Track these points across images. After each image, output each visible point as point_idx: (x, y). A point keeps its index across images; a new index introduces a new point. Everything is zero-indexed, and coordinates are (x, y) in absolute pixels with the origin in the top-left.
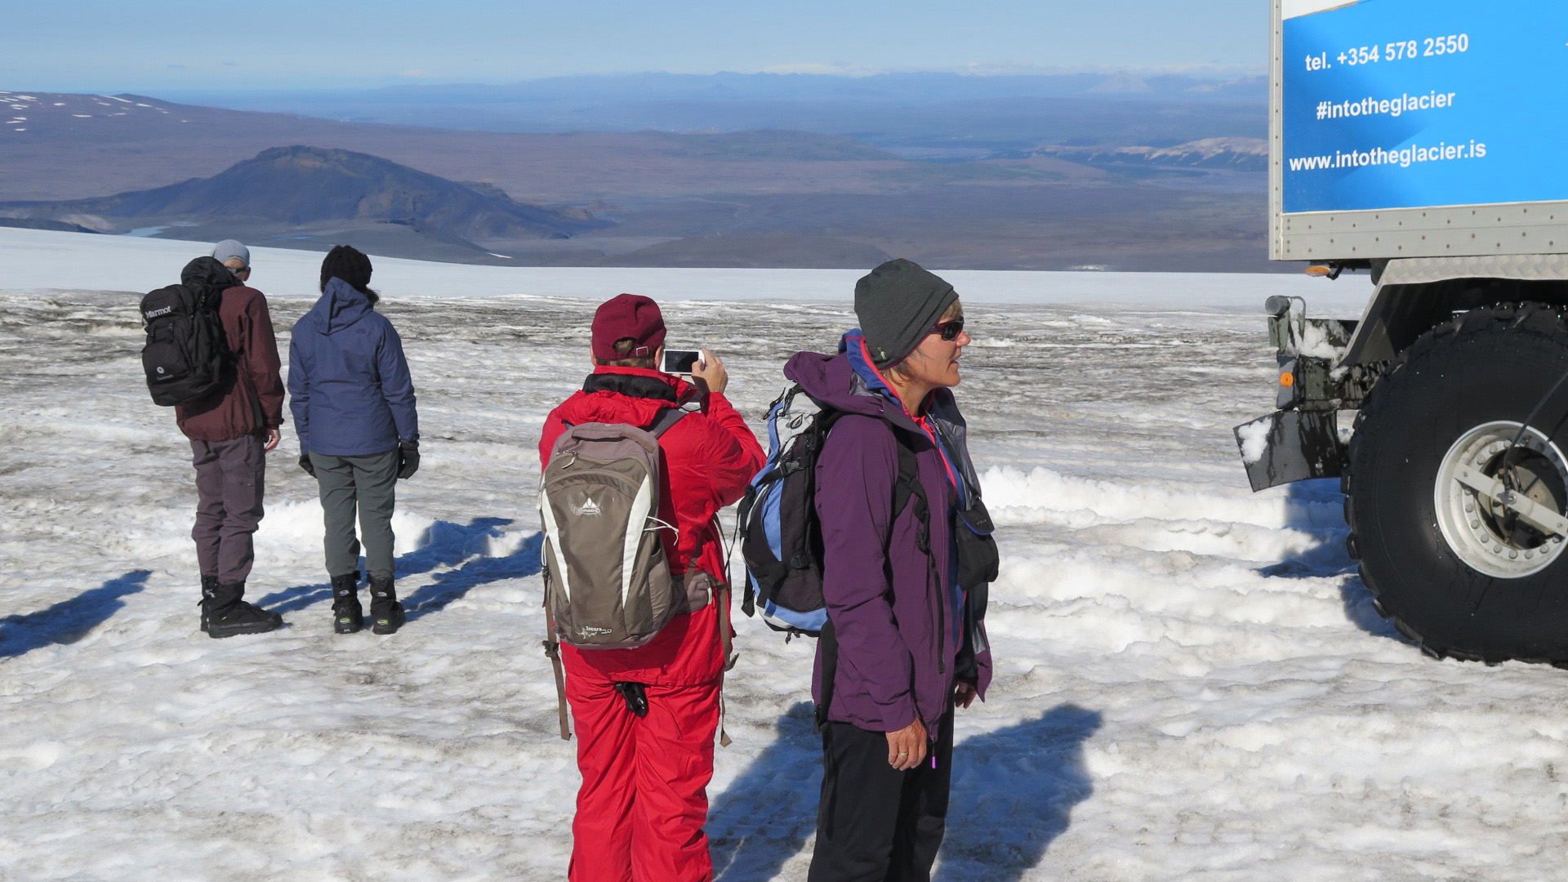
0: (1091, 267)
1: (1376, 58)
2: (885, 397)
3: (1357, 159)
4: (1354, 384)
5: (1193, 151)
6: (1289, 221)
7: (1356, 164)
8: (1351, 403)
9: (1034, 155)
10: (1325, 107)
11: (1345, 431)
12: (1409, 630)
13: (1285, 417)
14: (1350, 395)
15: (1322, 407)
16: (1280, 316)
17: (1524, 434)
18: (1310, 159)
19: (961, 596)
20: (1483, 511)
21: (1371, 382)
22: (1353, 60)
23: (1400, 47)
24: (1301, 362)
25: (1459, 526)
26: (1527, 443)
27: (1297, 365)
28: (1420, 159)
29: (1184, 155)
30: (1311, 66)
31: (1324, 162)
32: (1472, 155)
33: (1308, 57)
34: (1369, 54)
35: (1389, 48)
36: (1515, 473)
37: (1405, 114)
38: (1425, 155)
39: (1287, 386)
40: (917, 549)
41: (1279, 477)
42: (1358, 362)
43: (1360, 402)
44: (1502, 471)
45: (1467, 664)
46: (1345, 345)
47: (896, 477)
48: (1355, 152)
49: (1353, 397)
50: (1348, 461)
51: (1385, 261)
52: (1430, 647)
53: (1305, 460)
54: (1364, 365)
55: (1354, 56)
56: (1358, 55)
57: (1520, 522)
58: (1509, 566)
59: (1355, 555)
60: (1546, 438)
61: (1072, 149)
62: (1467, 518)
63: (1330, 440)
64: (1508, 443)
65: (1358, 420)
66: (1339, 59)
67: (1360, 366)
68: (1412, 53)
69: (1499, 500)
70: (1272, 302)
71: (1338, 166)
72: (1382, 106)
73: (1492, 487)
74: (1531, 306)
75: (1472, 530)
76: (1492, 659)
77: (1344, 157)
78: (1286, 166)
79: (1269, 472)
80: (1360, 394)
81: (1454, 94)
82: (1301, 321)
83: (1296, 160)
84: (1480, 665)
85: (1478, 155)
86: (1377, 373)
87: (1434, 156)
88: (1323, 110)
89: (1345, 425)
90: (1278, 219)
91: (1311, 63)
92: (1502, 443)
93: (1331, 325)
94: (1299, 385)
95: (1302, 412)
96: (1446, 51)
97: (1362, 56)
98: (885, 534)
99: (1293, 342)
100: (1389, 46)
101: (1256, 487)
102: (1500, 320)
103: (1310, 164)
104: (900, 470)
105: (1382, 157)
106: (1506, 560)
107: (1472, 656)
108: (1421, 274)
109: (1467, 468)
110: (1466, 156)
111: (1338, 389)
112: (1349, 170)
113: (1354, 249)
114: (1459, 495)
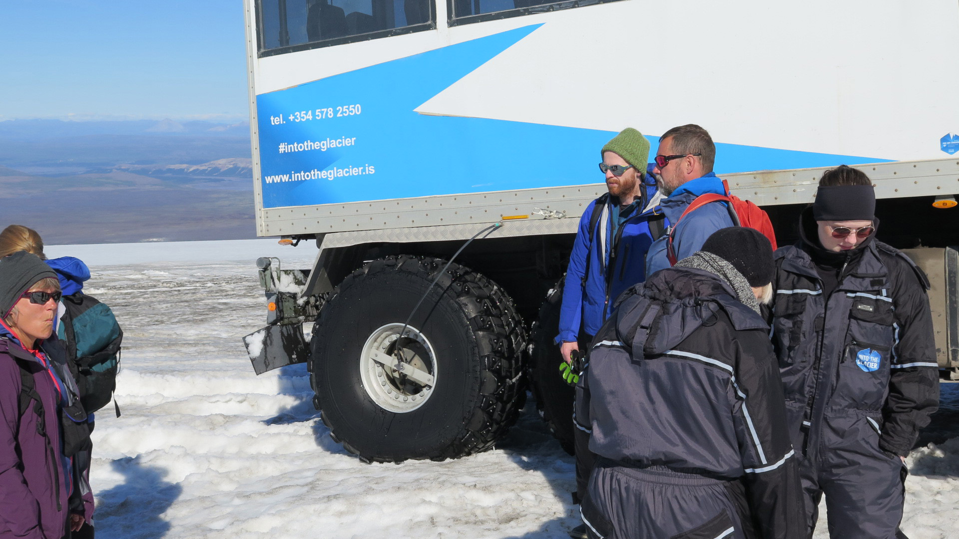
0: (155, 240)
1: (311, 118)
2: (9, 339)
3: (304, 176)
4: (311, 307)
5: (214, 166)
6: (267, 213)
7: (303, 179)
8: (310, 318)
9: (114, 170)
10: (284, 146)
11: (308, 334)
12: (352, 449)
13: (273, 329)
14: (309, 313)
15: (294, 322)
16: (265, 269)
17: (406, 330)
18: (277, 176)
19: (69, 461)
20: (387, 375)
21: (321, 305)
22: (298, 119)
23: (324, 111)
24: (280, 296)
25: (375, 385)
26: (408, 335)
27: (277, 298)
28: (339, 175)
29: (209, 169)
30: (274, 122)
31: (285, 178)
32: (367, 173)
33: (272, 117)
34: (306, 115)
35: (318, 112)
36: (403, 352)
37: (329, 149)
38: (341, 173)
39: (272, 311)
40: (37, 433)
41: (271, 365)
42: (312, 294)
43: (316, 317)
44: (396, 352)
45: (385, 464)
46: (304, 284)
47: (20, 390)
48: (302, 172)
49: (311, 315)
50: (310, 352)
51: (323, 234)
52: (364, 457)
53: (286, 354)
54: (316, 295)
55: (298, 116)
56: (300, 116)
57: (408, 380)
58: (404, 405)
59: (318, 407)
60: (418, 331)
61: (139, 167)
62: (379, 380)
63: (300, 341)
64: (398, 336)
65: (314, 328)
66: (290, 118)
67: (314, 296)
68: (330, 115)
69: (395, 368)
70: (260, 261)
71: (293, 180)
72: (316, 145)
73: (391, 361)
74: (405, 257)
75: (382, 387)
76: (398, 460)
77: (296, 175)
78: (264, 181)
79: (265, 362)
80: (315, 313)
81: (355, 138)
82: (278, 272)
83: (269, 177)
84: (393, 464)
85: (370, 172)
86: (324, 299)
87: (346, 173)
88: (282, 148)
89: (308, 330)
90: (260, 211)
91: (274, 120)
92: (395, 335)
93: (296, 273)
94: (280, 309)
95: (282, 325)
96: (349, 114)
97: (302, 116)
98: (15, 427)
99: (274, 284)
100: (317, 111)
101: (258, 372)
102: (388, 266)
103: (277, 179)
104: (22, 384)
105: (318, 174)
106: (402, 402)
107: (387, 459)
108: (343, 241)
109: (377, 352)
110: (364, 173)
111: (302, 310)
112: (300, 182)
113: (305, 228)
114: (374, 367)
